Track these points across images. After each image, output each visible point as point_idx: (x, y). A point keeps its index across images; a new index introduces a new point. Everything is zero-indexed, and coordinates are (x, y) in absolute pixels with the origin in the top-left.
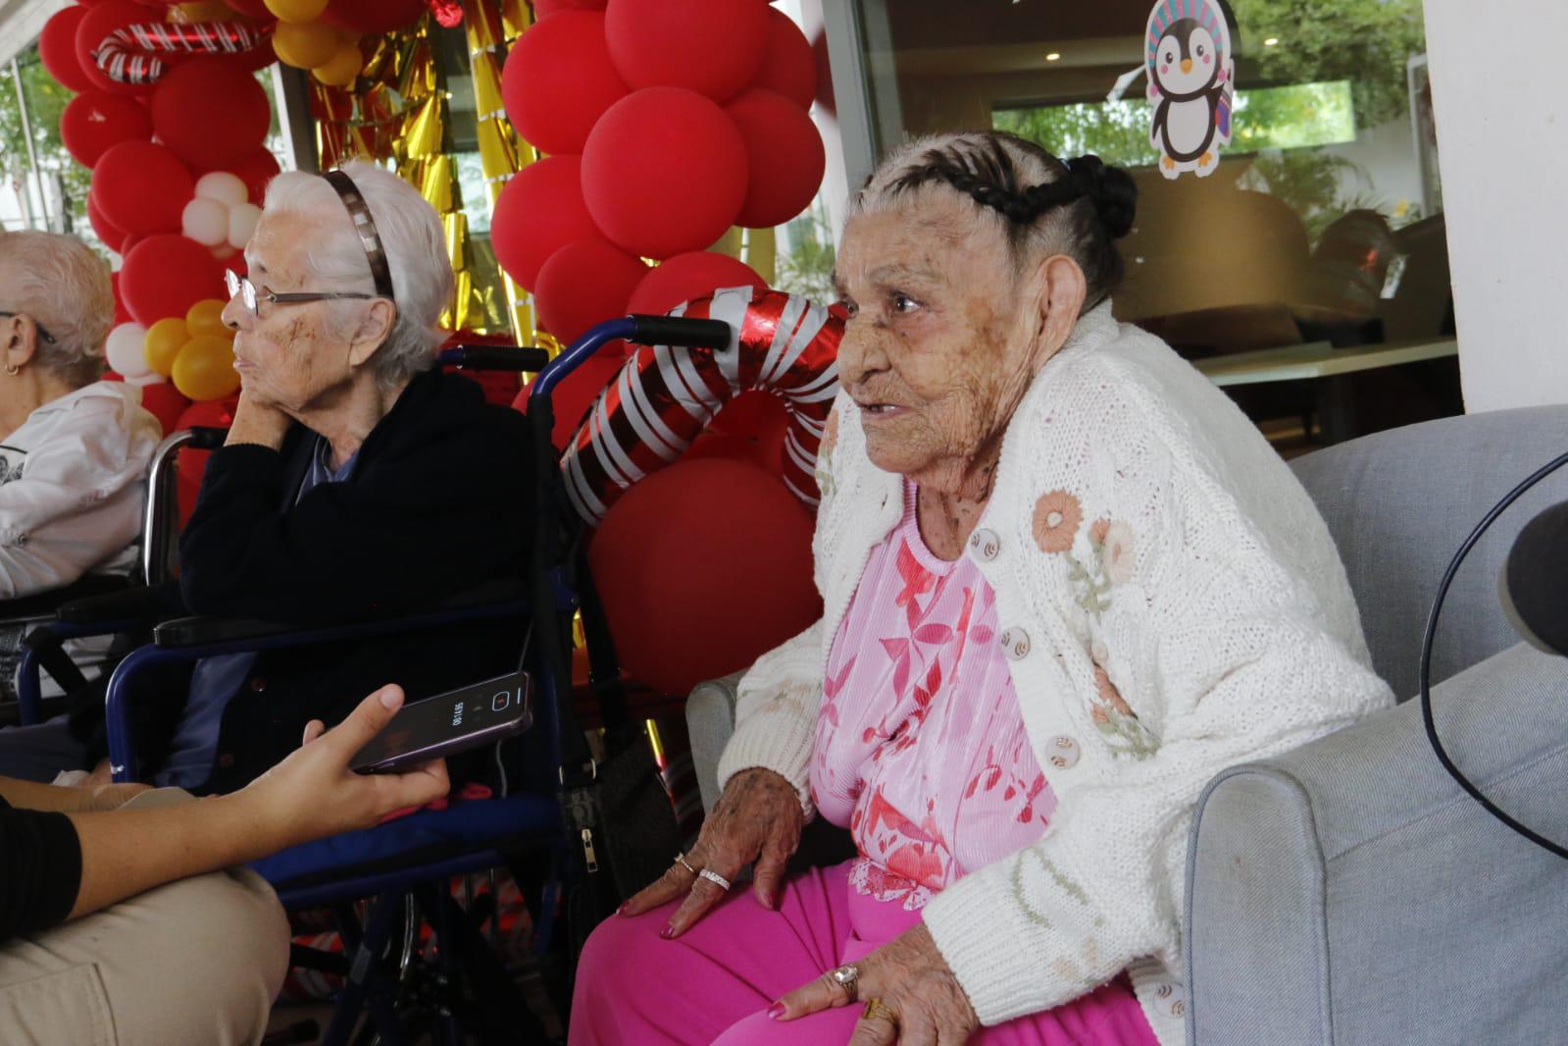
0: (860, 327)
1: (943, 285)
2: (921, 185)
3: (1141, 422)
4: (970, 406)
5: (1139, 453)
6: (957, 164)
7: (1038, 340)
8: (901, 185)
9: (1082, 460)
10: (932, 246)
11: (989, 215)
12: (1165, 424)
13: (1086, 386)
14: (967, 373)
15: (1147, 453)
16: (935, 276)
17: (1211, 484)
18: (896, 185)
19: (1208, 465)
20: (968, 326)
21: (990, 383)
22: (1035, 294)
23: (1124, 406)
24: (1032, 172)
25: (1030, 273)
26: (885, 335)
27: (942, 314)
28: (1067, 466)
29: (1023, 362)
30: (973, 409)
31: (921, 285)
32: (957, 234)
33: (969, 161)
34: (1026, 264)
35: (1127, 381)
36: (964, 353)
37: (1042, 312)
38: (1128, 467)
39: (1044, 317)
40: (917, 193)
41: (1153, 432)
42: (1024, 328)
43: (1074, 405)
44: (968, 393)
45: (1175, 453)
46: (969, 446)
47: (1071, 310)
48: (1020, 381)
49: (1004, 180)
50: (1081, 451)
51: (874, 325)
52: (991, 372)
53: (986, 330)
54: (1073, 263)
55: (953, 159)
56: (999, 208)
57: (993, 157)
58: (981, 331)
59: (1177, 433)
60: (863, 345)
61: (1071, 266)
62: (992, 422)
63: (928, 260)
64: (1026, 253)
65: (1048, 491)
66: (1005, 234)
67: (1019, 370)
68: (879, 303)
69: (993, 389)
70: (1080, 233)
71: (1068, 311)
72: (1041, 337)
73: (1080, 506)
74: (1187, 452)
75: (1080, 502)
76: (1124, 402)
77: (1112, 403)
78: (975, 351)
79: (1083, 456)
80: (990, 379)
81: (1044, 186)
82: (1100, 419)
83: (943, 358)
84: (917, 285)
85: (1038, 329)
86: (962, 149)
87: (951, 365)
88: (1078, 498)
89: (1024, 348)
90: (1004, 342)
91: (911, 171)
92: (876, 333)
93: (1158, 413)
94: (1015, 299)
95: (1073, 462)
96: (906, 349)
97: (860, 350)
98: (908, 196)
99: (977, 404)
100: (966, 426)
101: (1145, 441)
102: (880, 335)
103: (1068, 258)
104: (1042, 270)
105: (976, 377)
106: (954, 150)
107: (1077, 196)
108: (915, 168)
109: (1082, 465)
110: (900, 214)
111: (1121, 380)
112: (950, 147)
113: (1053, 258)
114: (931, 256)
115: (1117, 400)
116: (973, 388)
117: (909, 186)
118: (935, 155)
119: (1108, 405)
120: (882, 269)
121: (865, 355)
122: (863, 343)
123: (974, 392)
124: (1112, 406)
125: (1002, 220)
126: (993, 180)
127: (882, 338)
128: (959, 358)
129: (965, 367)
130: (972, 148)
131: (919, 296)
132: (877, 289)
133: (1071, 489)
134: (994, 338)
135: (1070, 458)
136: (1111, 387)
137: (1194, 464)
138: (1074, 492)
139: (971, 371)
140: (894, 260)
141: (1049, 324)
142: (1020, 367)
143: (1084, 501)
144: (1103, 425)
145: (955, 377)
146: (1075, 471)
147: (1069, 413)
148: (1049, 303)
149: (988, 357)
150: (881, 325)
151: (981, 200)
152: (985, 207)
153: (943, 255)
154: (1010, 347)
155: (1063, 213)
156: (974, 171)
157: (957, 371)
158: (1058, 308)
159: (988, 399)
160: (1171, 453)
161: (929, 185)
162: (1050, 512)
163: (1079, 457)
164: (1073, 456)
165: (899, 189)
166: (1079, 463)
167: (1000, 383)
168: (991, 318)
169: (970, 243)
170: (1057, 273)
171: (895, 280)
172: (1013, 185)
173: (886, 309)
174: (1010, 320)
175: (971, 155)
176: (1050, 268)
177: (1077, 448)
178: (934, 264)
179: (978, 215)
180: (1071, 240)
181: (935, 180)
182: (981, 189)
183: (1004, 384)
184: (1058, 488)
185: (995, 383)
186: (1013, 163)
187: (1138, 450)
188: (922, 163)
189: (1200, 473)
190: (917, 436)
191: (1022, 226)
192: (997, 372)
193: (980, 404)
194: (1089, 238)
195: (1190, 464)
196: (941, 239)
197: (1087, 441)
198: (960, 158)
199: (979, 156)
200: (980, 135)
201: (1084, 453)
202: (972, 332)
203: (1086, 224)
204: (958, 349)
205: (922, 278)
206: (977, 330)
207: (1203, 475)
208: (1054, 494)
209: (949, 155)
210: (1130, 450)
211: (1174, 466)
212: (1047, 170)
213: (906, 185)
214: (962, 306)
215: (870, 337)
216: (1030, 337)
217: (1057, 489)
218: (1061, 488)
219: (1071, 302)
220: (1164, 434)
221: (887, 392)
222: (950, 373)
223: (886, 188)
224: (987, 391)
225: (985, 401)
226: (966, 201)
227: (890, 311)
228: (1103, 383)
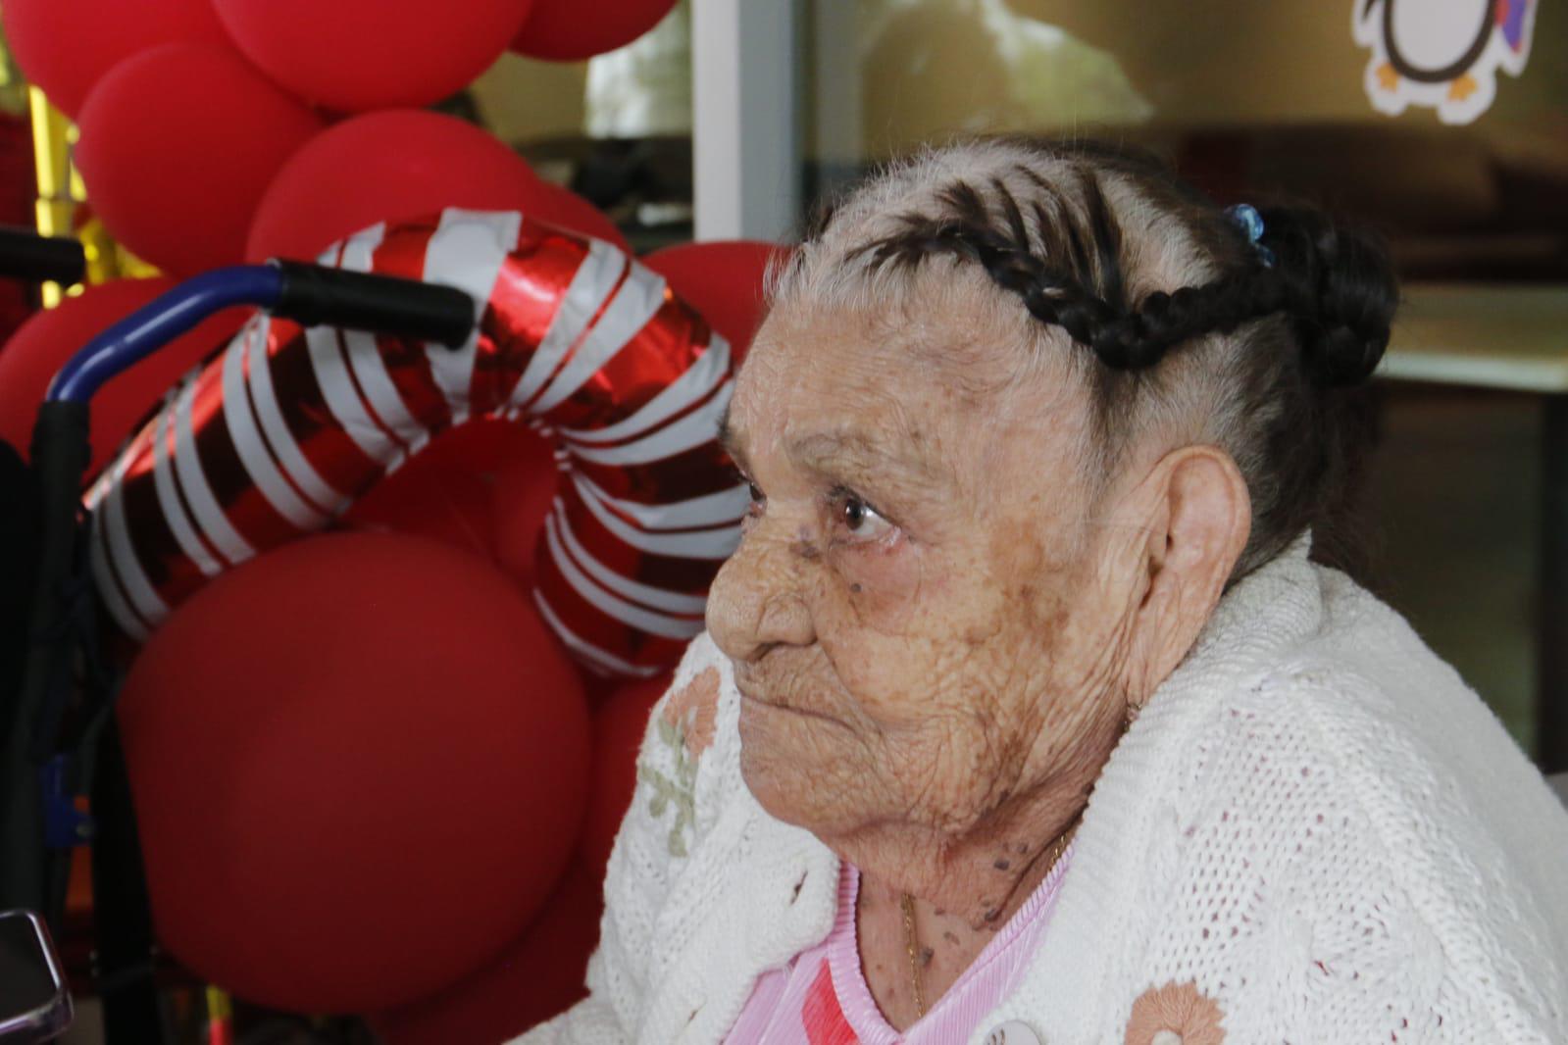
0: (765, 547)
1: (943, 494)
2: (922, 263)
3: (1380, 865)
4: (973, 751)
5: (1368, 931)
6: (1005, 227)
7: (1136, 622)
8: (883, 254)
9: (1243, 928)
10: (926, 405)
11: (1057, 348)
12: (1431, 879)
13: (1269, 765)
14: (974, 681)
15: (1386, 936)
16: (929, 471)
17: (1528, 1031)
18: (869, 257)
19: (1522, 981)
20: (988, 583)
21: (1022, 702)
22: (1139, 522)
23: (1346, 822)
24: (1164, 257)
25: (1131, 478)
26: (815, 575)
27: (937, 550)
28: (1206, 933)
29: (1095, 665)
30: (979, 757)
31: (896, 486)
32: (983, 382)
33: (1030, 223)
34: (1124, 455)
35: (1356, 767)
36: (973, 641)
37: (1151, 559)
38: (1339, 956)
39: (1154, 570)
40: (912, 280)
41: (1405, 892)
42: (1107, 592)
43: (1240, 801)
44: (971, 722)
45: (1450, 949)
46: (959, 821)
47: (1212, 567)
48: (1087, 704)
49: (1099, 275)
50: (1242, 908)
51: (793, 549)
52: (1028, 678)
53: (1026, 593)
54: (1229, 466)
55: (999, 214)
56: (1080, 334)
57: (1082, 219)
58: (1015, 595)
59: (1457, 903)
60: (760, 589)
61: (1222, 469)
62: (1016, 779)
63: (916, 435)
64: (1128, 434)
65: (1160, 982)
66: (1088, 391)
67: (1087, 679)
68: (809, 502)
69: (1029, 715)
70: (1252, 395)
71: (1206, 566)
72: (1144, 614)
73: (1222, 1024)
74: (1476, 951)
75: (1221, 1015)
76: (1345, 813)
77: (1320, 811)
78: (997, 638)
79: (1245, 919)
80: (1023, 693)
81: (1185, 294)
82: (1291, 844)
83: (927, 648)
84: (887, 486)
85: (1137, 597)
86: (1022, 191)
87: (943, 662)
88: (1221, 1006)
89: (1102, 636)
90: (1062, 618)
91: (908, 228)
92: (796, 569)
93: (1420, 853)
94: (1093, 529)
95: (1222, 927)
96: (852, 617)
97: (753, 600)
98: (891, 282)
99: (989, 747)
100: (959, 789)
101: (1384, 907)
102: (802, 575)
103: (1219, 455)
104: (1160, 475)
105: (993, 691)
106: (1004, 192)
107: (1259, 311)
108: (917, 220)
109: (1238, 938)
110: (870, 323)
111: (1344, 763)
112: (998, 184)
113: (1187, 452)
114: (922, 427)
115: (1332, 805)
116: (983, 712)
117: (898, 262)
118: (963, 196)
119: (1312, 814)
120: (820, 437)
121: (764, 610)
122: (764, 584)
123: (985, 721)
124: (1320, 818)
125: (1085, 358)
126: (1077, 274)
127: (806, 581)
128: (963, 650)
129: (971, 667)
130: (1042, 191)
131: (888, 506)
132: (806, 475)
133: (1208, 985)
134: (1043, 609)
135: (1215, 917)
136: (1322, 773)
137: (1493, 980)
138: (1213, 993)
139: (983, 677)
140: (847, 424)
141: (1163, 587)
142: (1091, 673)
143: (1231, 1012)
144: (1296, 858)
145: (948, 688)
146: (1223, 947)
147: (1225, 816)
148: (1169, 540)
149: (1024, 646)
150: (807, 553)
151: (1044, 312)
152: (1051, 328)
153: (948, 427)
154: (1072, 631)
155: (1223, 350)
156: (1038, 249)
157: (954, 676)
158: (1186, 555)
159: (1015, 734)
160: (1442, 947)
161: (939, 263)
162: (1160, 1029)
163: (1236, 921)
164: (1222, 916)
165: (876, 265)
166: (1235, 932)
167: (1042, 702)
168: (1040, 566)
169: (1009, 404)
170: (1189, 482)
171: (847, 463)
172: (1116, 285)
173: (822, 517)
174: (1079, 571)
175: (1037, 208)
176: (1179, 468)
177: (1236, 902)
178: (928, 446)
179: (1031, 346)
180: (1232, 414)
181: (954, 256)
182: (1047, 291)
183: (1053, 703)
184: (1183, 977)
185: (1034, 700)
186: (1125, 237)
187: (1365, 923)
188: (934, 212)
189: (1505, 1003)
190: (844, 774)
191: (1129, 377)
192: (1040, 677)
193: (995, 746)
194: (1270, 411)
195: (1485, 981)
196: (948, 393)
197: (1260, 892)
198: (1013, 213)
199: (1053, 213)
200: (1064, 162)
201: (1249, 915)
202: (994, 597)
203: (1269, 380)
204: (961, 632)
205: (900, 472)
206: (1007, 593)
207: (1513, 1010)
208: (1171, 989)
209: (992, 203)
210: (1348, 920)
211: (1446, 977)
212: (1198, 255)
213: (892, 259)
214: (981, 538)
215: (780, 574)
216: (1119, 614)
217: (1179, 982)
218: (1187, 979)
219: (1216, 545)
220: (1427, 902)
221: (797, 686)
222: (939, 678)
223: (851, 256)
224: (1013, 720)
225: (1007, 740)
226: (1012, 309)
227: (830, 522)
228: (1304, 763)
